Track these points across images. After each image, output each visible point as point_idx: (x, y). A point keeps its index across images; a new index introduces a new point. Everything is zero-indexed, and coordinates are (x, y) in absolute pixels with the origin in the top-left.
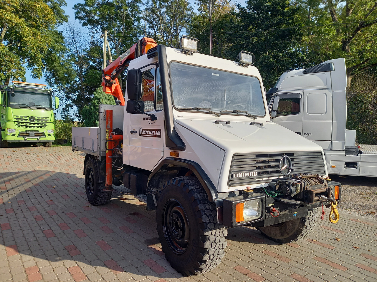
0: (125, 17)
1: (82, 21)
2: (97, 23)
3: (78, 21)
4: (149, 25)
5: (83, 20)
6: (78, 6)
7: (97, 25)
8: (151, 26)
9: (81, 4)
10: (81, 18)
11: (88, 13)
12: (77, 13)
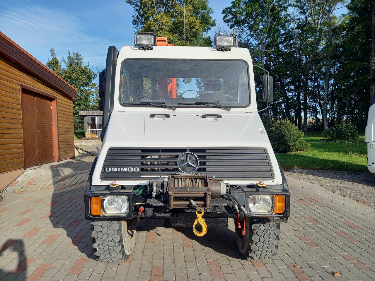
0: (270, 9)
1: (230, 24)
2: (243, 22)
3: (226, 24)
4: (299, 11)
5: (231, 22)
6: (226, 10)
7: (244, 24)
8: (302, 11)
9: (228, 8)
10: (228, 21)
11: (235, 15)
12: (225, 17)
